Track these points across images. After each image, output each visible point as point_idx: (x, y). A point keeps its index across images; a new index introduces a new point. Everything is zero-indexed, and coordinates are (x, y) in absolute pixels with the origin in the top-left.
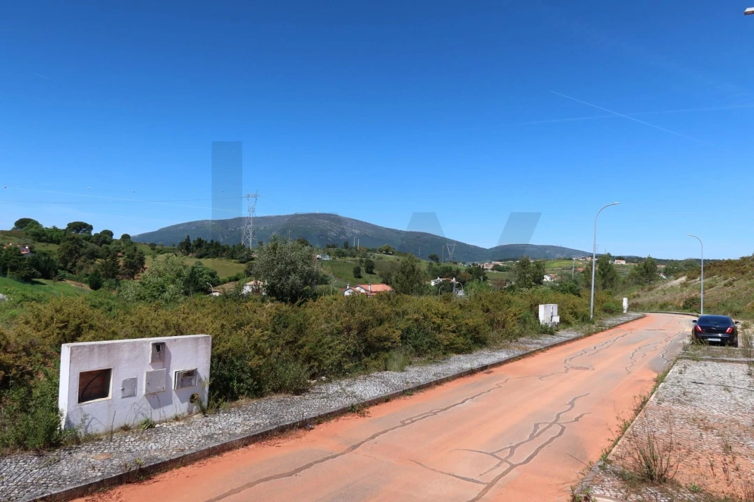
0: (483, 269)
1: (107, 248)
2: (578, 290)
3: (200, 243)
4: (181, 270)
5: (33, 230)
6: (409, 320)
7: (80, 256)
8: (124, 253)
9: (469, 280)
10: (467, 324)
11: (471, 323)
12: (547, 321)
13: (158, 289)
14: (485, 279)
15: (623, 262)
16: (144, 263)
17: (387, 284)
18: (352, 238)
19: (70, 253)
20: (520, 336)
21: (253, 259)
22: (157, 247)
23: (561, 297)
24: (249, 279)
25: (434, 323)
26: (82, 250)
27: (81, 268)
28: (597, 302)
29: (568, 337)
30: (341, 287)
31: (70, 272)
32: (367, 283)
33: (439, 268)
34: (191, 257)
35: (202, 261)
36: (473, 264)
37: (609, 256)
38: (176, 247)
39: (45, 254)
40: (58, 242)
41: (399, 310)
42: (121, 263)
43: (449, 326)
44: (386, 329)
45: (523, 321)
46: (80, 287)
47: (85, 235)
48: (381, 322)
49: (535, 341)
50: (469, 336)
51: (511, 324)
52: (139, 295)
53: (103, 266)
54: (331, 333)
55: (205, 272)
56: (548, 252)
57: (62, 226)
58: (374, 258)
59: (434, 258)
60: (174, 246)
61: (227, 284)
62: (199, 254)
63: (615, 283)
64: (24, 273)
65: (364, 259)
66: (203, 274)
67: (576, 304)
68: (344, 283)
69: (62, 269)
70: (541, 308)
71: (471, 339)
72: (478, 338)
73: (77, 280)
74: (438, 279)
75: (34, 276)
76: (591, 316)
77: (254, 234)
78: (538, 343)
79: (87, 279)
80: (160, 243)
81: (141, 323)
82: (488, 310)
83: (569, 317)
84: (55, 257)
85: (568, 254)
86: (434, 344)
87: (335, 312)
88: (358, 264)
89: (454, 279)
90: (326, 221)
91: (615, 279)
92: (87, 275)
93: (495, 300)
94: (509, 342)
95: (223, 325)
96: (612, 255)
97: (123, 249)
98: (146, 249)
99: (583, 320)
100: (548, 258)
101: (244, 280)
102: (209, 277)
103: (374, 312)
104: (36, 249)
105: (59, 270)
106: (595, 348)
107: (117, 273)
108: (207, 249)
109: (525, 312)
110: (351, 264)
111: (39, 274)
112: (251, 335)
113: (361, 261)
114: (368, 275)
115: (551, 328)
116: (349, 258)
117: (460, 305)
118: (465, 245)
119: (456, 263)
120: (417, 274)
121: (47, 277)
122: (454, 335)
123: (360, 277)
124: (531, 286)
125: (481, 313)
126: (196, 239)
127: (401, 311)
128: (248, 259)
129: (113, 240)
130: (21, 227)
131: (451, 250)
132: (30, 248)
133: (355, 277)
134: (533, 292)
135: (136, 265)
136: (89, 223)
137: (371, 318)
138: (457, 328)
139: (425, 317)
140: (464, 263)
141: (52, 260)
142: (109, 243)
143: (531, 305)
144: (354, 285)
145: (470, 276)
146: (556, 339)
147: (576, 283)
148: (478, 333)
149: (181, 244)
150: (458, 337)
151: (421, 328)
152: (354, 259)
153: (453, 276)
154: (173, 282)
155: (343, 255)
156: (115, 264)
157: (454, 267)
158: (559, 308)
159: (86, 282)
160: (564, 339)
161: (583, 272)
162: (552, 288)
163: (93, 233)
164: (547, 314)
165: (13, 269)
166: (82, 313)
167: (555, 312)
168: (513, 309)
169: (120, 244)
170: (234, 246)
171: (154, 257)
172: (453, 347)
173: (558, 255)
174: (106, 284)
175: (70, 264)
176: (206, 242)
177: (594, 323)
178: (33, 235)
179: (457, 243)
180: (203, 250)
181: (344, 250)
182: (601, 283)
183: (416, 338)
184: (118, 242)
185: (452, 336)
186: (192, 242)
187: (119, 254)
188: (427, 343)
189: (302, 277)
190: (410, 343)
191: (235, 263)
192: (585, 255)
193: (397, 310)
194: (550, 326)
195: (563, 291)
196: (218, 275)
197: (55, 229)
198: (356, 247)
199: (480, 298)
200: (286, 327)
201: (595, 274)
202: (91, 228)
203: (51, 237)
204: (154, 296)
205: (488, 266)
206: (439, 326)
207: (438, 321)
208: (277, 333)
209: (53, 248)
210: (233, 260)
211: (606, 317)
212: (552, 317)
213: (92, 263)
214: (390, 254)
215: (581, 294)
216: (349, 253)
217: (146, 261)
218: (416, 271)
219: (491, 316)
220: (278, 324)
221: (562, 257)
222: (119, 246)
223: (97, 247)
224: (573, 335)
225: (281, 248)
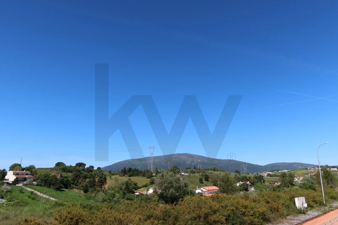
0: (262, 176)
1: (91, 174)
2: (314, 187)
3: (130, 170)
4: (122, 187)
5: (62, 167)
6: (228, 210)
7: (80, 178)
8: (98, 176)
9: (256, 182)
10: (258, 211)
11: (261, 210)
12: (301, 206)
13: (112, 196)
14: (264, 181)
15: (336, 169)
16: (106, 180)
17: (216, 186)
18: (197, 164)
19: (76, 177)
20: (287, 215)
21: (153, 176)
22: (112, 172)
23: (306, 192)
24: (151, 185)
25: (242, 211)
26: (81, 175)
27: (80, 183)
28: (326, 193)
29: (314, 215)
30: (194, 188)
31: (76, 185)
32: (206, 186)
33: (240, 176)
34: (126, 176)
35: (131, 178)
36: (257, 174)
37: (327, 166)
38: (120, 172)
39: (66, 177)
40: (72, 172)
41: (223, 205)
42: (97, 181)
43: (249, 213)
44: (218, 216)
45: (288, 207)
46: (80, 192)
47: (83, 168)
48: (215, 212)
49: (296, 218)
50: (260, 217)
51: (282, 209)
52: (104, 199)
53: (89, 182)
54: (191, 219)
55: (132, 183)
56: (294, 166)
57: (74, 165)
58: (208, 173)
59: (237, 172)
60: (119, 171)
61: (142, 189)
62: (130, 175)
63: (334, 181)
64: (57, 186)
65: (204, 174)
66: (131, 184)
67: (315, 196)
68: (195, 186)
69: (73, 184)
70: (296, 199)
71: (261, 219)
72: (265, 218)
73: (78, 189)
74: (241, 182)
75: (61, 187)
76: (324, 202)
77: (153, 164)
78: (297, 219)
79: (82, 188)
80: (113, 170)
81: (104, 218)
82: (268, 202)
83: (312, 203)
84: (70, 179)
85: (305, 167)
86: (243, 222)
87: (192, 207)
88: (201, 177)
89: (248, 182)
90: (185, 157)
91: (333, 179)
92: (83, 186)
93: (271, 196)
94: (282, 219)
95: (140, 218)
96: (329, 165)
97: (98, 174)
98: (107, 173)
99: (320, 205)
100: (295, 169)
101: (149, 186)
102: (134, 185)
103: (211, 207)
104: (63, 175)
105: (71, 185)
106: (330, 221)
107: (95, 185)
108: (133, 172)
109: (288, 203)
110: (198, 177)
111: (63, 186)
112: (153, 223)
113: (202, 175)
114: (206, 182)
115: (304, 211)
116: (197, 174)
117: (253, 199)
118: (252, 164)
119: (248, 174)
120: (230, 182)
121: (66, 188)
122: (252, 217)
123: (202, 183)
124: (289, 186)
125: (265, 204)
126: (128, 168)
127: (224, 205)
128: (150, 176)
129: (93, 170)
130: (58, 166)
131: (245, 168)
132: (60, 175)
133: (200, 183)
134: (290, 190)
135: (103, 181)
136: (84, 163)
137: (210, 211)
138: (254, 214)
139: (237, 208)
140: (252, 174)
141: (69, 180)
142: (92, 172)
143: (291, 198)
144: (200, 187)
145: (257, 180)
146: (307, 217)
147: (313, 183)
148: (265, 216)
149: (122, 171)
150: (255, 218)
151: (235, 214)
152: (199, 174)
153: (247, 180)
154: (118, 192)
155: (193, 172)
156: (94, 181)
157: (248, 176)
158: (306, 199)
159: (82, 190)
160: (311, 216)
161: (315, 175)
162: (300, 187)
163: (86, 167)
164: (300, 202)
165: (53, 185)
166: (79, 214)
167: (304, 202)
168: (282, 201)
169: (96, 172)
170: (145, 171)
171: (111, 177)
172: (253, 223)
173: (300, 167)
174: (90, 190)
175: (76, 181)
176: (133, 169)
177: (326, 206)
178: (62, 169)
179: (248, 164)
180: (131, 173)
181: (194, 170)
182: (325, 182)
183: (233, 219)
184: (96, 171)
185: (252, 218)
186: (126, 169)
187: (96, 176)
188: (239, 222)
189: (176, 190)
190: (230, 222)
191: (145, 178)
192: (314, 166)
193: (222, 205)
194: (302, 209)
195: (307, 188)
196: (138, 184)
197: (71, 166)
198: (200, 168)
199: (263, 195)
200: (169, 217)
201: (322, 177)
202: (85, 165)
203: (69, 170)
204: (110, 199)
205: (265, 175)
206: (244, 213)
207: (244, 210)
208: (165, 221)
209: (70, 174)
210: (144, 177)
211: (333, 202)
212: (303, 204)
213: (85, 181)
214: (216, 171)
215: (316, 189)
216: (196, 171)
217: (107, 179)
218: (229, 181)
219: (270, 205)
220: (166, 216)
221: (302, 168)
222: (96, 173)
223: (87, 173)
224: (316, 214)
225: (165, 176)
